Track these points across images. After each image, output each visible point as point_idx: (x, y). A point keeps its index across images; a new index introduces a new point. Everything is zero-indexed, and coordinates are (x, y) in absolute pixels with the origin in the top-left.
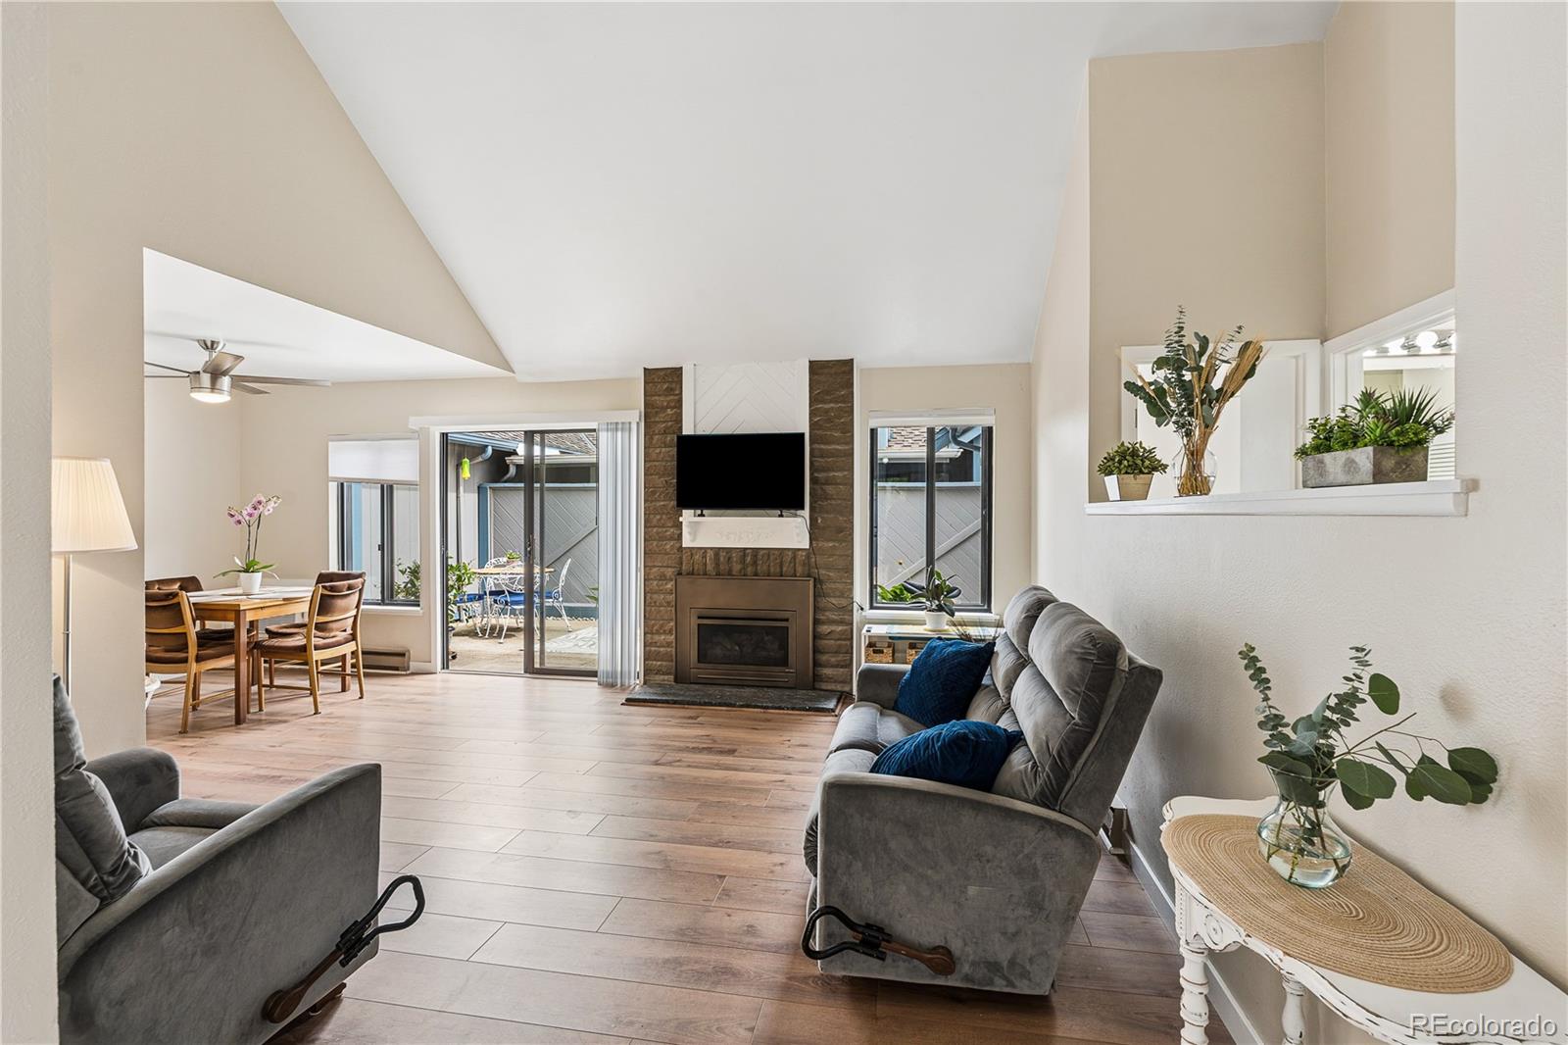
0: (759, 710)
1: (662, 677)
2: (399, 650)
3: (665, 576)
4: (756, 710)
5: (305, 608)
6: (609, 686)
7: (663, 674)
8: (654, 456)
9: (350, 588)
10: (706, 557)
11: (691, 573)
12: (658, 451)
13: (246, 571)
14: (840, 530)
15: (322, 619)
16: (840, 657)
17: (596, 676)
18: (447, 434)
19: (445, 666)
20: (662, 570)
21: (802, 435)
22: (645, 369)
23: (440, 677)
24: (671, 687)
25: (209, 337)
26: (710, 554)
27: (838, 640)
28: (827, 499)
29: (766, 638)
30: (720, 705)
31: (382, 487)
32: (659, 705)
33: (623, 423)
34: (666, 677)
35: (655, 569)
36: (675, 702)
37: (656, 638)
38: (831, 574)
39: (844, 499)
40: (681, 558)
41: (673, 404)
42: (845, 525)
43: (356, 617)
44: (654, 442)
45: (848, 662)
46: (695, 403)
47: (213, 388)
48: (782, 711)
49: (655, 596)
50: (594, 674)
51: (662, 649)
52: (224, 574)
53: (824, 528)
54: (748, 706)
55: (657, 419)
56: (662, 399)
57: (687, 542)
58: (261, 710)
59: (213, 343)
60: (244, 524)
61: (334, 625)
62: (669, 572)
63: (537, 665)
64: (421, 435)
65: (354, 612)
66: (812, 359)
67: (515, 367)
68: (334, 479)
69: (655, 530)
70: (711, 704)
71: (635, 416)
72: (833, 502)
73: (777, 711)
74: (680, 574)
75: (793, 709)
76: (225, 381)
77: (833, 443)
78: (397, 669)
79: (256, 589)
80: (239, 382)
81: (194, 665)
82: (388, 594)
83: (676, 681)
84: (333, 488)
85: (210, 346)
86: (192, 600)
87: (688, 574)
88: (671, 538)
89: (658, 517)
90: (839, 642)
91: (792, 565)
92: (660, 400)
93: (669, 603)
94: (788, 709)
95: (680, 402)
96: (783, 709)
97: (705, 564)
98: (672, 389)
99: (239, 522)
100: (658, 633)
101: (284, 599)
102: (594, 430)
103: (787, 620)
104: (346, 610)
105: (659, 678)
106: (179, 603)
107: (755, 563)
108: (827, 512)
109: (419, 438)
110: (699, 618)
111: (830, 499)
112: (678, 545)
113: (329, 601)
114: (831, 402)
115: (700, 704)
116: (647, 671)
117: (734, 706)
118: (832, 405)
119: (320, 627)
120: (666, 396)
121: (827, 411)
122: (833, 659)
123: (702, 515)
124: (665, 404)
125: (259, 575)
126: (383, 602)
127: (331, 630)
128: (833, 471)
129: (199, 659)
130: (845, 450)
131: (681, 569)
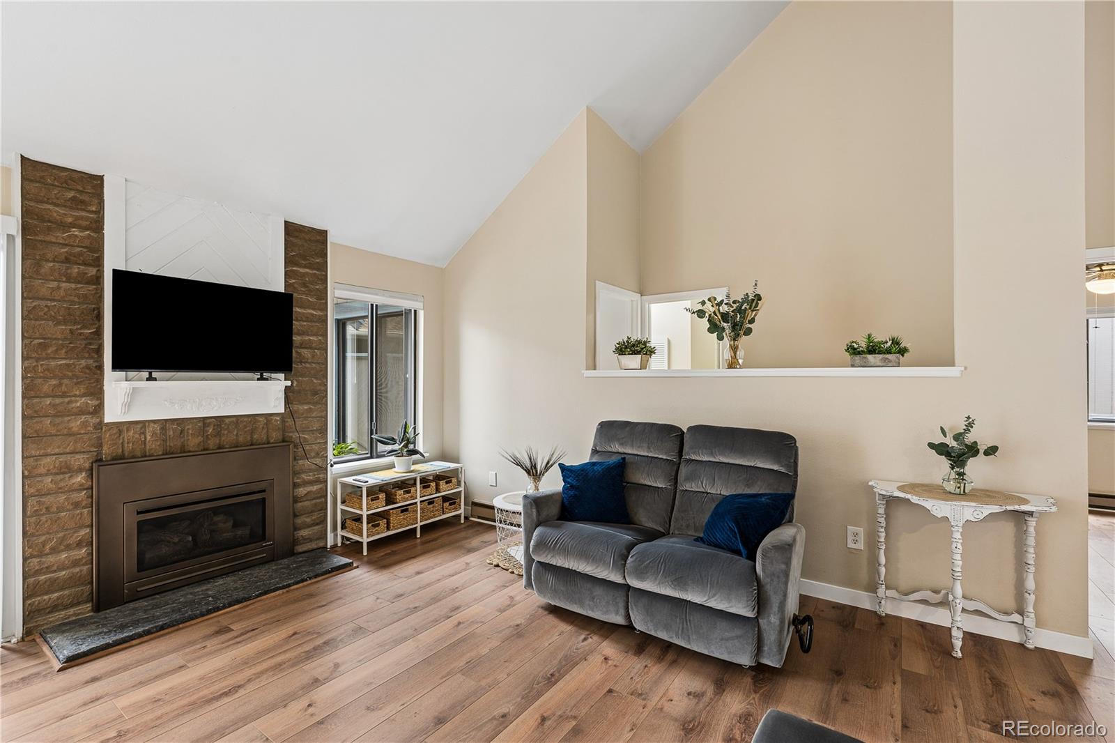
0: (281, 592)
3: (68, 467)
4: (277, 593)
7: (66, 608)
10: (144, 433)
11: (119, 458)
14: (315, 393)
16: (315, 516)
20: (62, 458)
21: (291, 297)
22: (23, 157)
26: (153, 428)
27: (314, 499)
28: (301, 362)
29: (216, 519)
30: (230, 605)
32: (134, 642)
34: (73, 610)
38: (306, 436)
39: (319, 363)
40: (99, 438)
41: (84, 223)
42: (318, 388)
45: (322, 518)
46: (127, 231)
48: (305, 583)
49: (48, 498)
53: (299, 392)
54: (266, 593)
55: (53, 239)
56: (59, 210)
57: (111, 416)
62: (82, 460)
66: (288, 221)
70: (218, 609)
72: (308, 365)
73: (301, 585)
74: (98, 461)
75: (316, 577)
77: (309, 308)
83: (99, 607)
87: (112, 461)
88: (81, 412)
90: (314, 501)
91: (265, 431)
92: (55, 213)
93: (76, 503)
94: (310, 578)
95: (98, 222)
96: (306, 580)
97: (144, 444)
98: (82, 201)
100: (53, 551)
103: (264, 491)
105: (58, 616)
107: (218, 434)
108: (302, 376)
110: (139, 513)
111: (304, 363)
112: (95, 420)
114: (305, 267)
115: (202, 615)
116: (31, 614)
117: (249, 599)
118: (307, 270)
121: (304, 275)
122: (308, 520)
123: (150, 378)
124: (72, 220)
128: (308, 335)
130: (319, 316)
131: (99, 453)
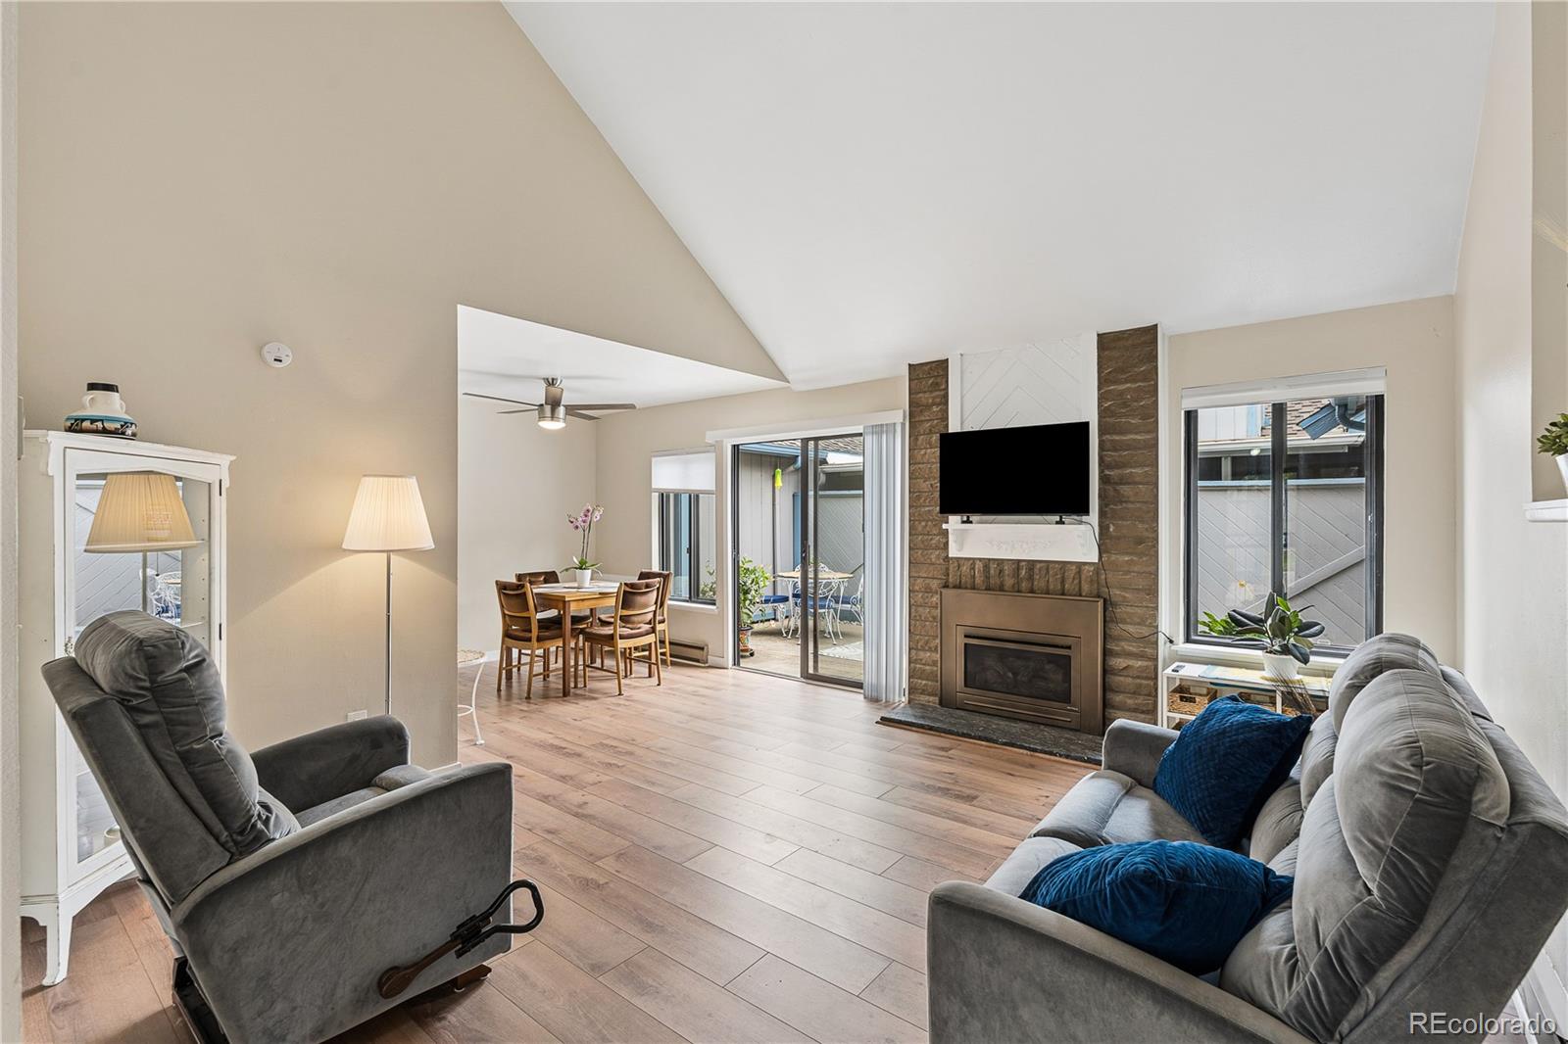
0: (1025, 752)
1: (927, 698)
2: (699, 644)
3: (931, 589)
4: (1021, 751)
5: (612, 602)
6: (874, 700)
7: (929, 695)
8: (919, 458)
9: (647, 586)
10: (974, 569)
11: (958, 586)
12: (923, 452)
13: (581, 568)
14: (1140, 541)
15: (626, 613)
16: (1140, 700)
17: (861, 688)
18: (738, 446)
19: (736, 663)
20: (927, 581)
21: (1086, 425)
22: (909, 365)
23: (732, 672)
24: (935, 709)
25: (550, 375)
26: (979, 565)
27: (1138, 677)
28: (1121, 502)
29: (1047, 667)
30: (980, 738)
31: (690, 496)
32: (914, 729)
33: (887, 425)
34: (931, 699)
35: (919, 581)
36: (931, 728)
37: (922, 655)
38: (1127, 595)
39: (1145, 503)
40: (947, 569)
41: (938, 400)
42: (1146, 534)
43: (655, 612)
44: (919, 442)
45: (1151, 707)
46: (962, 398)
47: (553, 417)
48: (1052, 758)
49: (921, 609)
50: (859, 685)
51: (928, 668)
52: (567, 570)
53: (1118, 538)
54: (1013, 745)
55: (923, 418)
56: (927, 395)
57: (953, 552)
58: (585, 686)
59: (553, 379)
60: (580, 529)
61: (635, 619)
62: (935, 584)
63: (811, 671)
64: (716, 448)
65: (653, 608)
66: (1100, 332)
67: (790, 378)
68: (656, 490)
69: (920, 537)
70: (970, 737)
71: (898, 416)
72: (1130, 506)
73: (1048, 756)
74: (946, 586)
75: (1067, 757)
76: (561, 410)
77: (1131, 433)
78: (698, 661)
79: (587, 583)
80: (571, 410)
81: (536, 644)
82: (695, 593)
83: (941, 703)
84: (655, 497)
85: (551, 382)
86: (535, 591)
87: (955, 587)
88: (937, 548)
89: (923, 524)
90: (1138, 681)
91: (1076, 581)
92: (925, 398)
93: (934, 618)
94: (1061, 756)
95: (946, 396)
96: (1055, 755)
97: (974, 577)
98: (937, 384)
99: (577, 527)
100: (923, 649)
101: (600, 594)
102: (861, 435)
103: (1069, 648)
104: (646, 606)
105: (924, 699)
106: (525, 594)
107: (1031, 578)
108: (1122, 519)
109: (715, 451)
110: (966, 636)
111: (1126, 502)
112: (944, 555)
113: (630, 597)
114: (1126, 381)
115: (958, 734)
116: (912, 690)
117: (995, 742)
118: (1129, 385)
119: (625, 619)
120: (931, 392)
121: (1121, 393)
122: (1130, 702)
123: (968, 521)
124: (930, 401)
125: (588, 573)
126: (690, 600)
127: (633, 623)
128: (1131, 467)
129: (539, 639)
130: (1144, 441)
131: (947, 581)
